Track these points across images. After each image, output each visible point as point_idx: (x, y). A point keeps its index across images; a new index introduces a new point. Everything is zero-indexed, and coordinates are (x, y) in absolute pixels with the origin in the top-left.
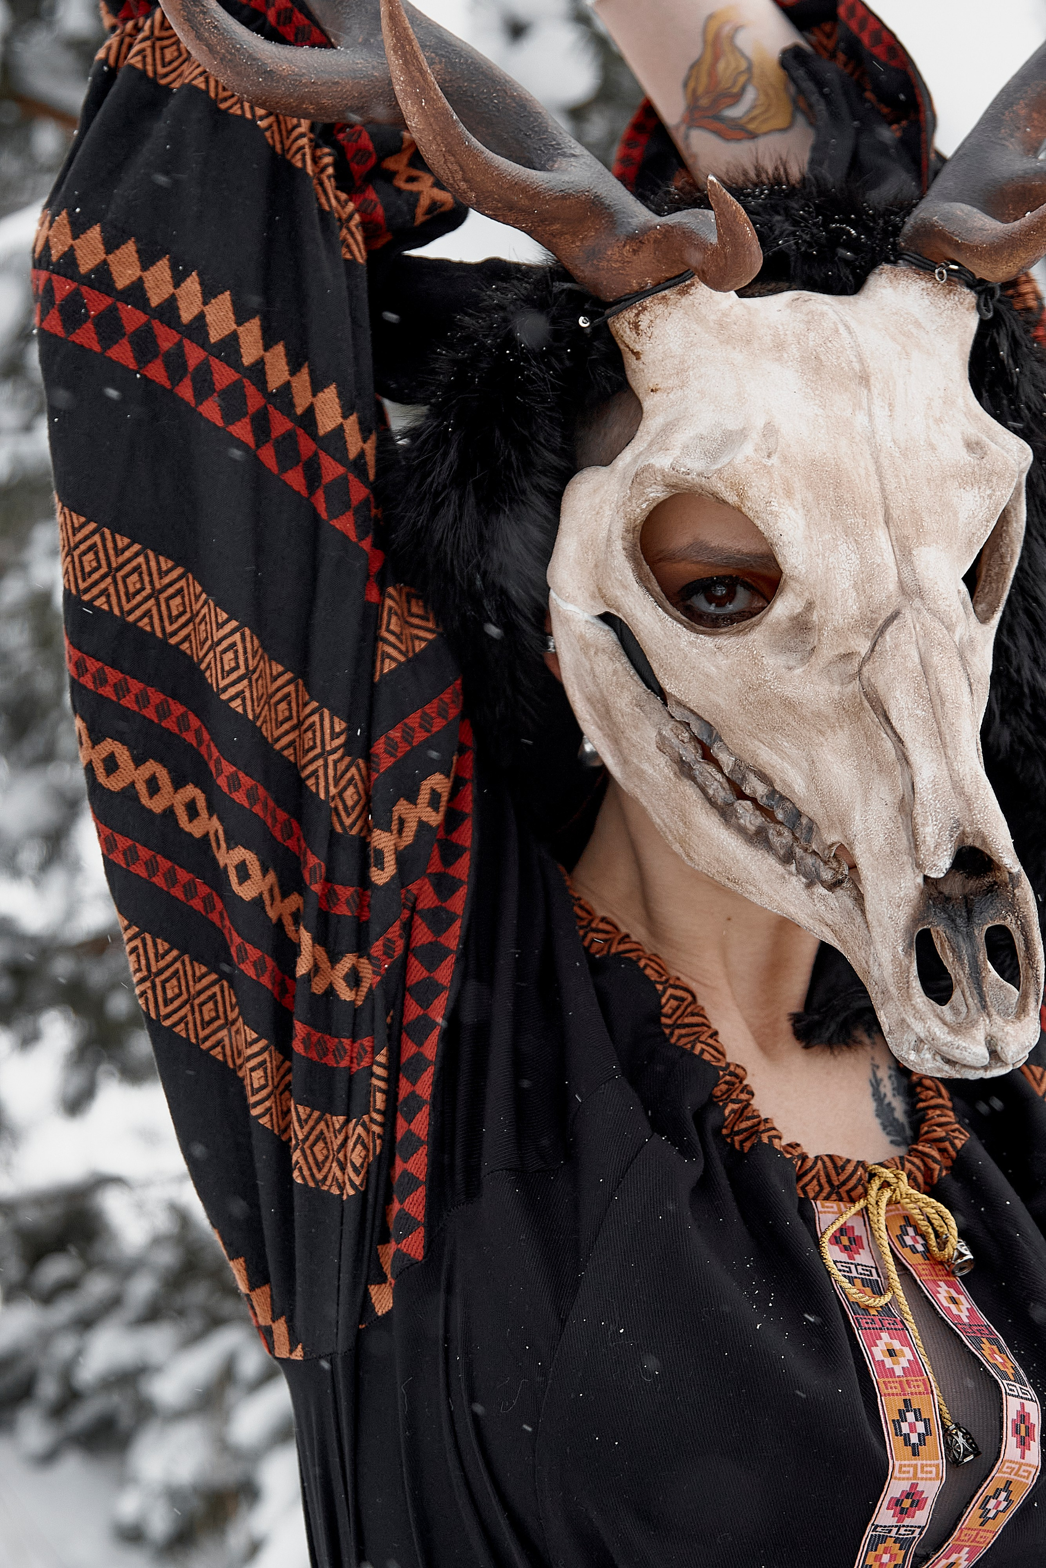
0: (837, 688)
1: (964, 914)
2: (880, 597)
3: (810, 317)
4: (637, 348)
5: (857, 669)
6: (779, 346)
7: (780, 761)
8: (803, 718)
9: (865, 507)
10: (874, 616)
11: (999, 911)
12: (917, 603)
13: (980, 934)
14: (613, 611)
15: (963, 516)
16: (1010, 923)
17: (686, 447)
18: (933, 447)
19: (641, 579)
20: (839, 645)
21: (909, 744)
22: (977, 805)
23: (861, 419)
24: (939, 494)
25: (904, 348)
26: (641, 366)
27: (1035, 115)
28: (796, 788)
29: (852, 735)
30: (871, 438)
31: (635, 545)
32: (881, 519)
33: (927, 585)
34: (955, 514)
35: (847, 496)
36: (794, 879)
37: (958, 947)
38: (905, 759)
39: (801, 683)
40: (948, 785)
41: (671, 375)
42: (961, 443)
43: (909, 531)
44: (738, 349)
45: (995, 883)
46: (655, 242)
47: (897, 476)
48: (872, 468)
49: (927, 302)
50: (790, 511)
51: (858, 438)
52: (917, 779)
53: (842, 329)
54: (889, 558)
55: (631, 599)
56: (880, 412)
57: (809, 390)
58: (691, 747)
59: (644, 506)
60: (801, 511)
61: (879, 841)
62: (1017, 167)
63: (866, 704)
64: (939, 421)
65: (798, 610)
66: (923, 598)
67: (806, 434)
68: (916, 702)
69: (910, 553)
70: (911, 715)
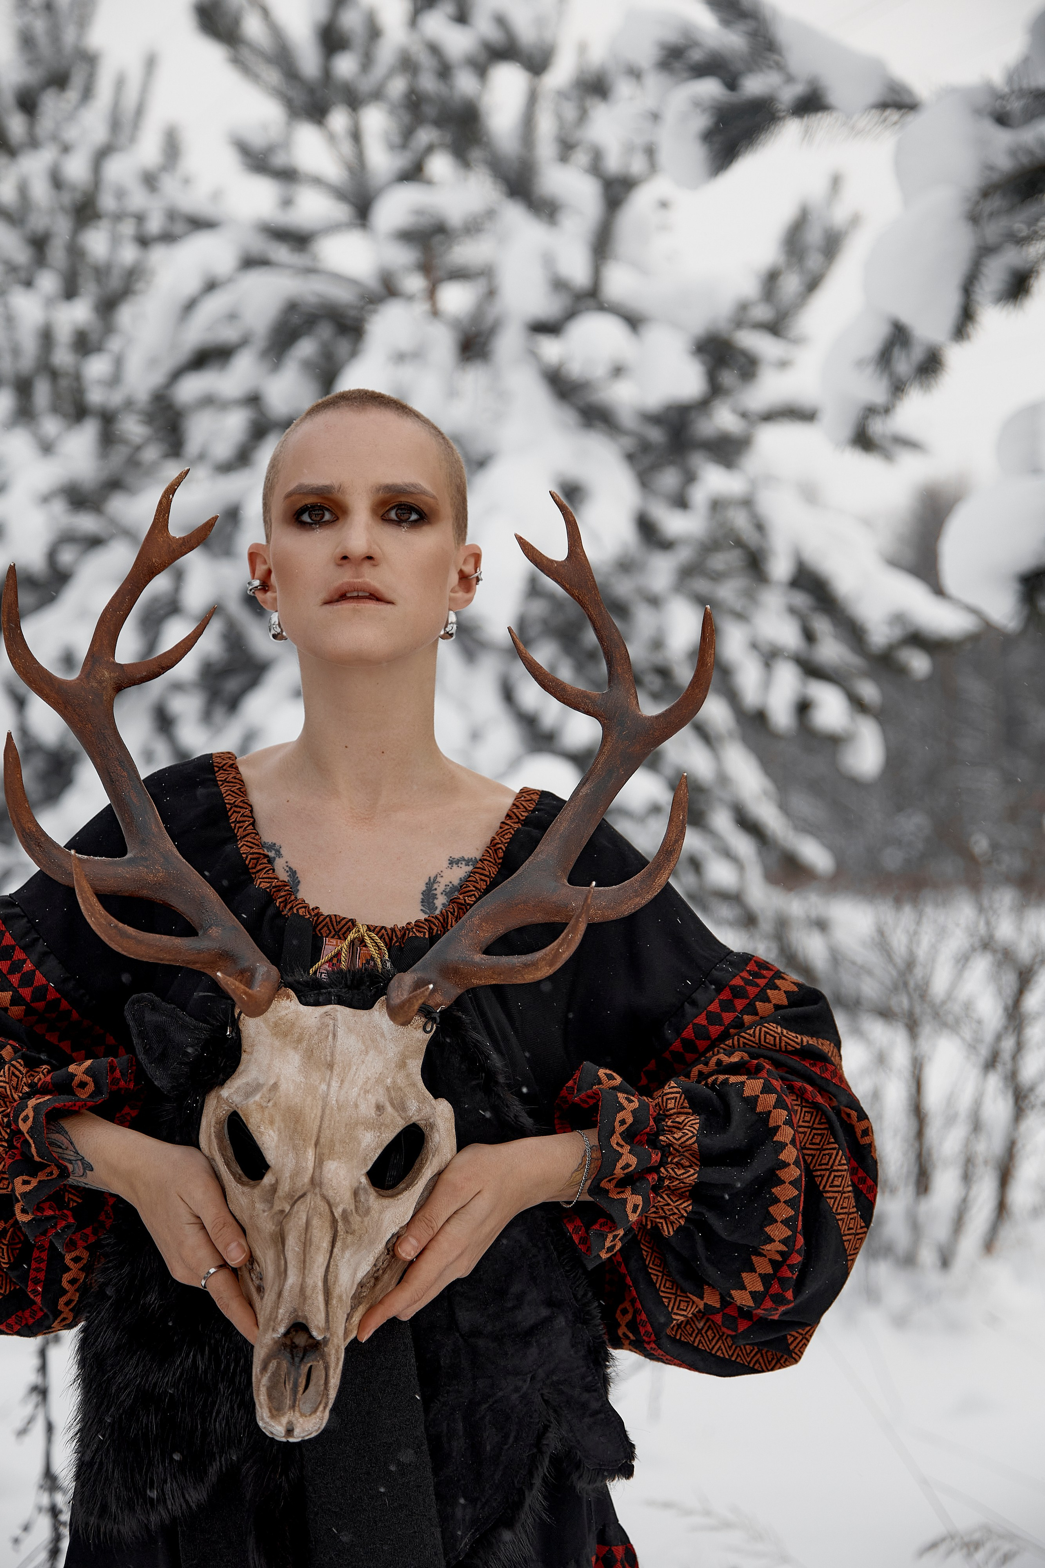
0: (274, 1227)
2: (299, 1184)
3: (322, 1026)
4: (240, 1028)
5: (281, 1220)
6: (300, 1040)
8: (262, 1239)
9: (306, 1135)
10: (295, 1193)
12: (317, 1190)
13: (304, 1368)
15: (363, 1145)
16: (321, 1364)
17: (239, 1088)
18: (356, 1106)
19: (220, 1149)
20: (280, 1205)
21: (288, 1265)
23: (324, 1087)
24: (351, 1132)
25: (367, 1048)
27: (484, 924)
30: (325, 1097)
31: (220, 1131)
32: (313, 1142)
33: (326, 1181)
34: (359, 1144)
35: (299, 1129)
37: (290, 1373)
39: (263, 1220)
40: (298, 1289)
41: (249, 1046)
42: (373, 1105)
43: (326, 1151)
44: (279, 1039)
47: (330, 1120)
48: (319, 1114)
50: (271, 1132)
51: (318, 1097)
53: (329, 1037)
54: (311, 1164)
55: (218, 1157)
56: (335, 1084)
57: (302, 1068)
59: (223, 1113)
60: (276, 1132)
63: (280, 1239)
64: (367, 1092)
65: (273, 1182)
66: (321, 1188)
67: (292, 1091)
68: (297, 1243)
69: (322, 1163)
70: (292, 1249)
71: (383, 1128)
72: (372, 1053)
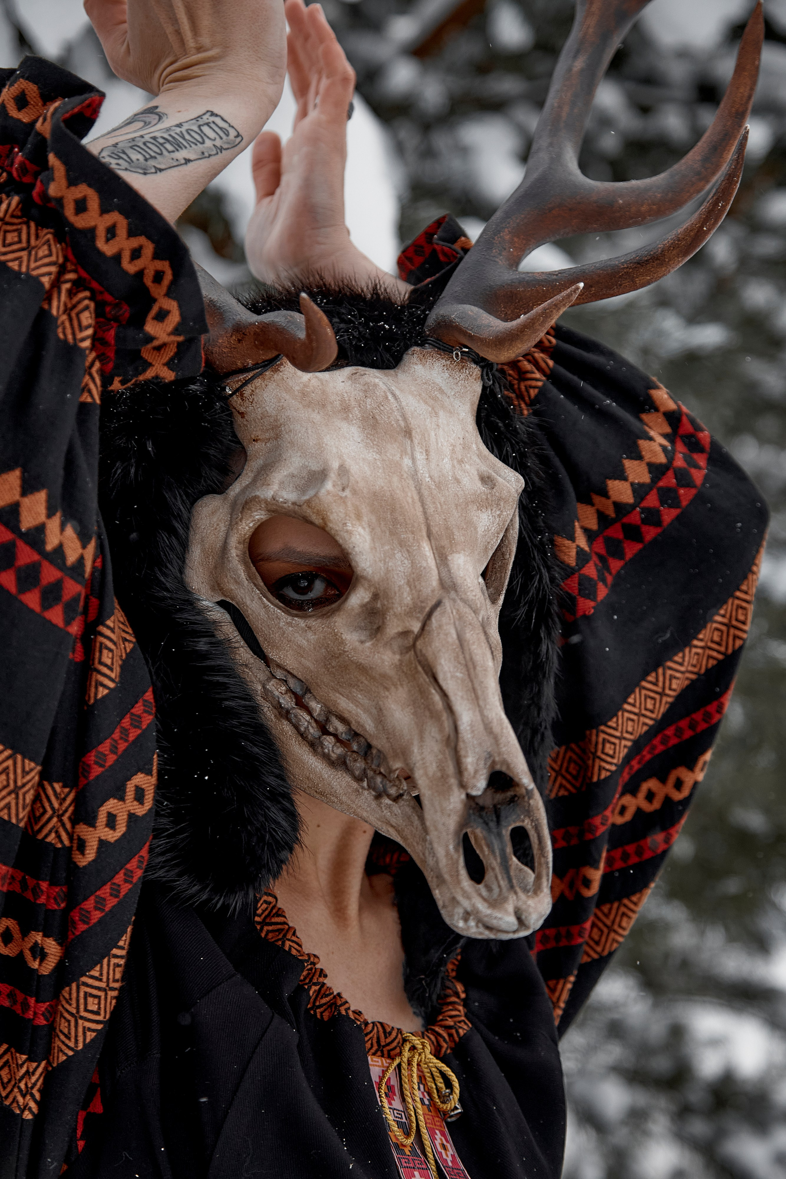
0: (398, 657)
1: (495, 819)
3: (366, 387)
4: (242, 409)
5: (411, 643)
6: (346, 409)
7: (355, 708)
8: (373, 678)
9: (413, 526)
10: (423, 605)
11: (519, 816)
12: (453, 594)
13: (506, 833)
14: (228, 600)
15: (481, 530)
16: (527, 824)
18: (458, 481)
19: (250, 577)
20: (398, 626)
21: (452, 698)
22: (503, 740)
23: (407, 462)
24: (464, 515)
25: (433, 409)
26: (245, 423)
27: (516, 239)
28: (368, 727)
29: (409, 691)
30: (414, 474)
31: (245, 553)
32: (424, 534)
33: (459, 581)
34: (476, 529)
35: (400, 518)
36: (366, 793)
37: (492, 843)
38: (449, 708)
39: (371, 653)
41: (267, 430)
42: (477, 478)
43: (445, 542)
44: (316, 411)
45: (515, 796)
46: (254, 334)
47: (434, 503)
48: (416, 497)
49: (447, 375)
51: (405, 475)
52: (459, 723)
53: (390, 397)
55: (242, 591)
56: (420, 457)
57: (369, 441)
58: (287, 697)
59: (251, 525)
60: (367, 529)
61: (433, 769)
62: (506, 278)
63: (420, 668)
64: (461, 462)
65: (367, 600)
66: (456, 591)
67: (369, 473)
68: (455, 667)
69: (446, 558)
70: (452, 677)
71: (502, 504)
72: (441, 413)
